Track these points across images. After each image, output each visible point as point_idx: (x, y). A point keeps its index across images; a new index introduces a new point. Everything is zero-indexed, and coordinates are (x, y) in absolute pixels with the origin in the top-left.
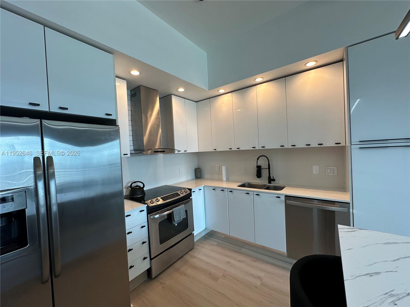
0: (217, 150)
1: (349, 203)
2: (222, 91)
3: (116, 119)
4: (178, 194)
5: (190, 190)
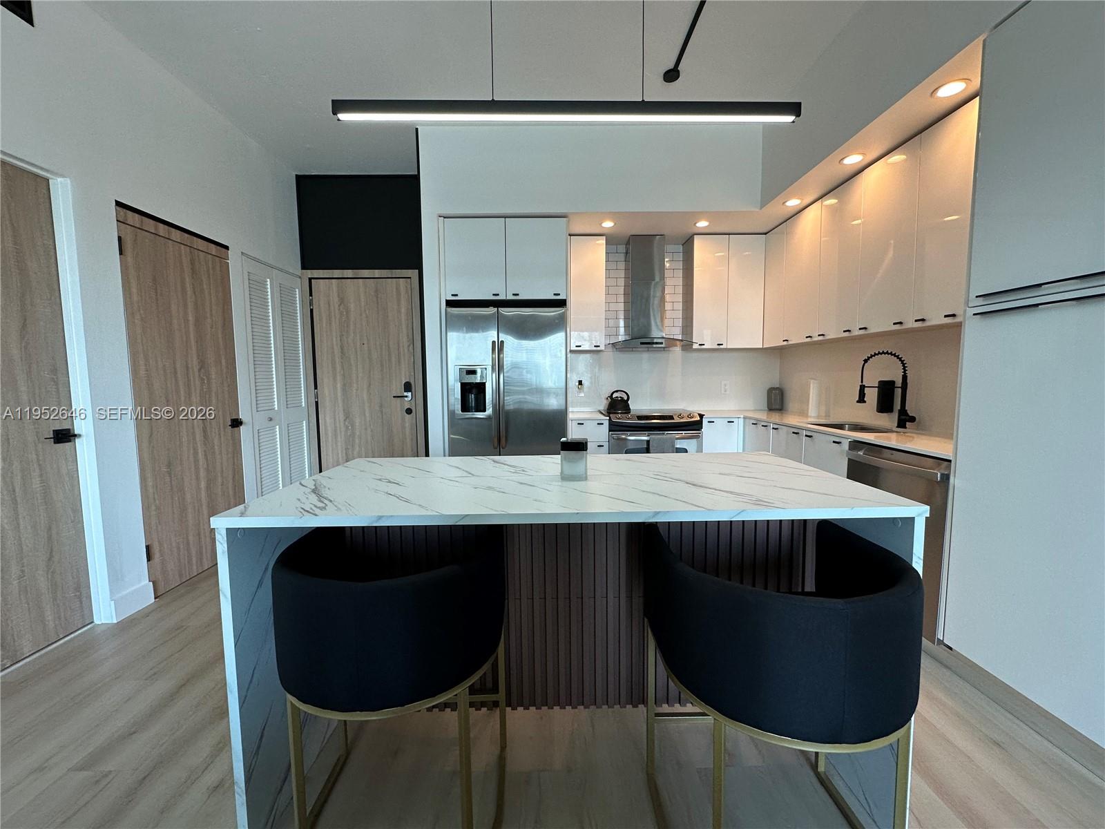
0: (790, 343)
1: (950, 461)
2: (793, 203)
3: (565, 300)
4: (671, 417)
5: (701, 416)
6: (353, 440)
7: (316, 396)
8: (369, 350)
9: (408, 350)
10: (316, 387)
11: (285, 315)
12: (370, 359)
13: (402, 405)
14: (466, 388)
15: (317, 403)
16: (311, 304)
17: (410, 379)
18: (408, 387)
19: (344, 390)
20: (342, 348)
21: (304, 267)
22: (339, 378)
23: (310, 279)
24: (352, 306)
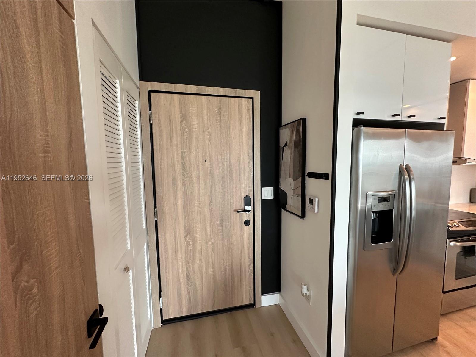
6: (194, 255)
7: (156, 216)
8: (212, 167)
9: (248, 166)
10: (155, 207)
12: (212, 175)
13: (241, 217)
15: (156, 222)
16: (150, 119)
17: (249, 194)
20: (183, 165)
21: (143, 77)
22: (180, 195)
23: (150, 92)
24: (195, 123)
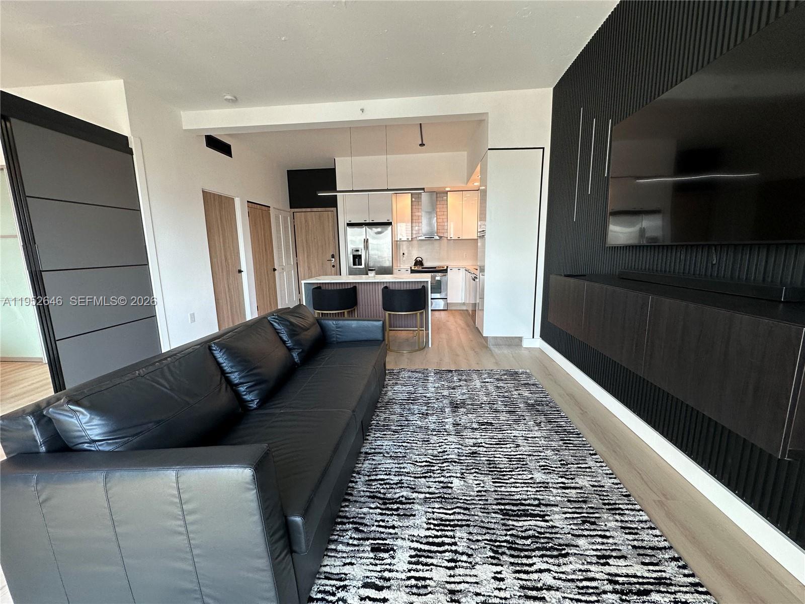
3: (392, 222)
4: (435, 268)
5: (447, 267)
7: (297, 260)
8: (317, 241)
9: (333, 241)
10: (297, 257)
11: (286, 228)
12: (318, 245)
13: (331, 264)
14: (355, 257)
15: (297, 263)
16: (294, 223)
17: (333, 253)
18: (333, 256)
19: (307, 257)
20: (306, 241)
21: (291, 208)
22: (305, 253)
23: (294, 212)
24: (310, 223)
